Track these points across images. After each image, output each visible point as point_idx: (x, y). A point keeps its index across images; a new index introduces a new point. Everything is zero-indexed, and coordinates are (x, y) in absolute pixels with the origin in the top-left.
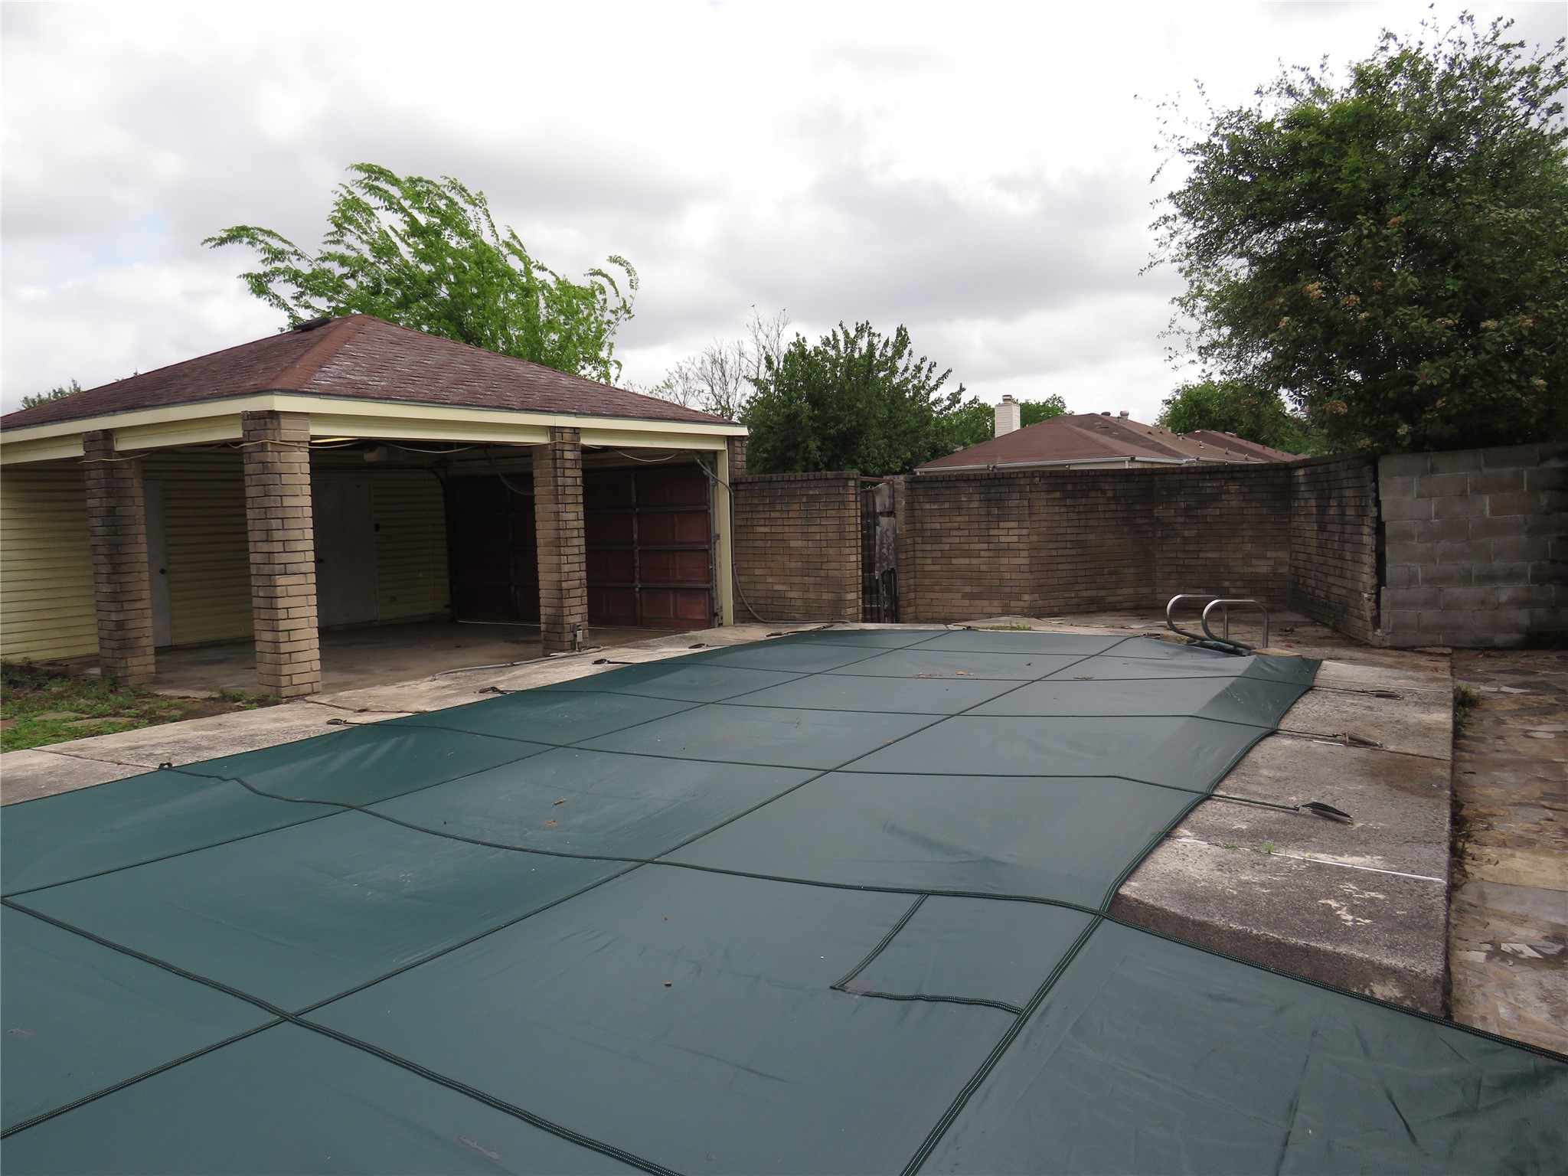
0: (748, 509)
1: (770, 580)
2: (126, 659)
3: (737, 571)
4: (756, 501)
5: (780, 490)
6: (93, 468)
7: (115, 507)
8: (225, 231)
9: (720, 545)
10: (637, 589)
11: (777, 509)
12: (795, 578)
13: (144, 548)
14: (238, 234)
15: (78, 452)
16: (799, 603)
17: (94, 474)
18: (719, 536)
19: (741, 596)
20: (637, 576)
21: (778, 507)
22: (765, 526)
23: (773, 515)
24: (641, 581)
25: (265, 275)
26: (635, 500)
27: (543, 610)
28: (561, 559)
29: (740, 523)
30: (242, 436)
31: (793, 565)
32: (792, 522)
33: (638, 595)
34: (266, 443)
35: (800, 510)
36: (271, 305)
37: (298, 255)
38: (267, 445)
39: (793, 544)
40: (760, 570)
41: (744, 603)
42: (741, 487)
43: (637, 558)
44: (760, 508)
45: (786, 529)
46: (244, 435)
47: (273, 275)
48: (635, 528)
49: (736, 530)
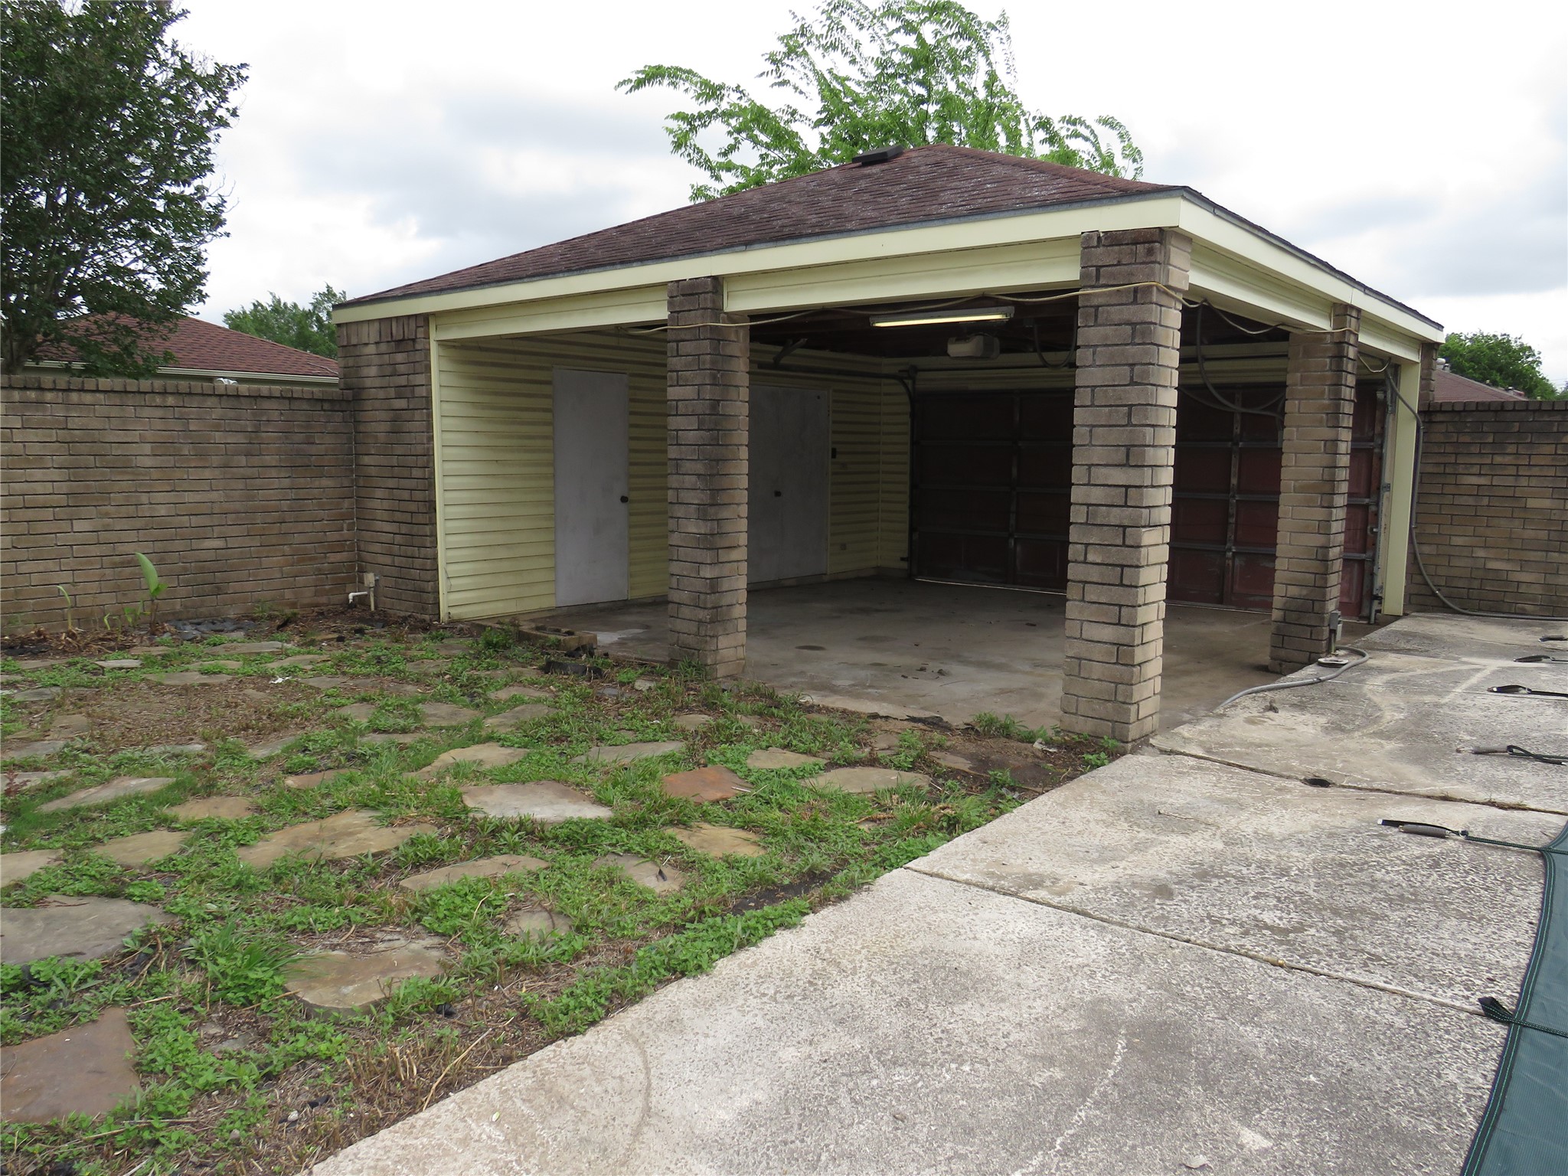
0: (1449, 449)
1: (1480, 553)
2: (717, 637)
3: (1416, 538)
4: (1467, 439)
5: (1517, 424)
6: (687, 337)
7: (718, 401)
8: (638, 72)
9: (1390, 499)
10: (1230, 554)
11: (1509, 451)
12: (1532, 553)
13: (744, 467)
14: (653, 75)
15: (658, 312)
16: (1537, 590)
17: (687, 347)
18: (1388, 487)
19: (1421, 574)
20: (1231, 536)
21: (1511, 449)
22: (1480, 475)
23: (1498, 459)
24: (1236, 543)
25: (700, 116)
26: (1238, 431)
27: (1278, 590)
28: (1331, 513)
29: (1430, 469)
30: (1077, 277)
31: (1529, 534)
32: (1536, 471)
33: (1230, 562)
34: (1152, 286)
35: (1556, 454)
36: (690, 161)
37: (741, 92)
38: (1151, 293)
39: (1532, 503)
40: (1462, 538)
41: (1427, 584)
42: (1439, 417)
43: (1232, 510)
44: (1475, 449)
45: (1524, 482)
46: (1082, 276)
47: (710, 118)
48: (1234, 470)
49: (1421, 479)
